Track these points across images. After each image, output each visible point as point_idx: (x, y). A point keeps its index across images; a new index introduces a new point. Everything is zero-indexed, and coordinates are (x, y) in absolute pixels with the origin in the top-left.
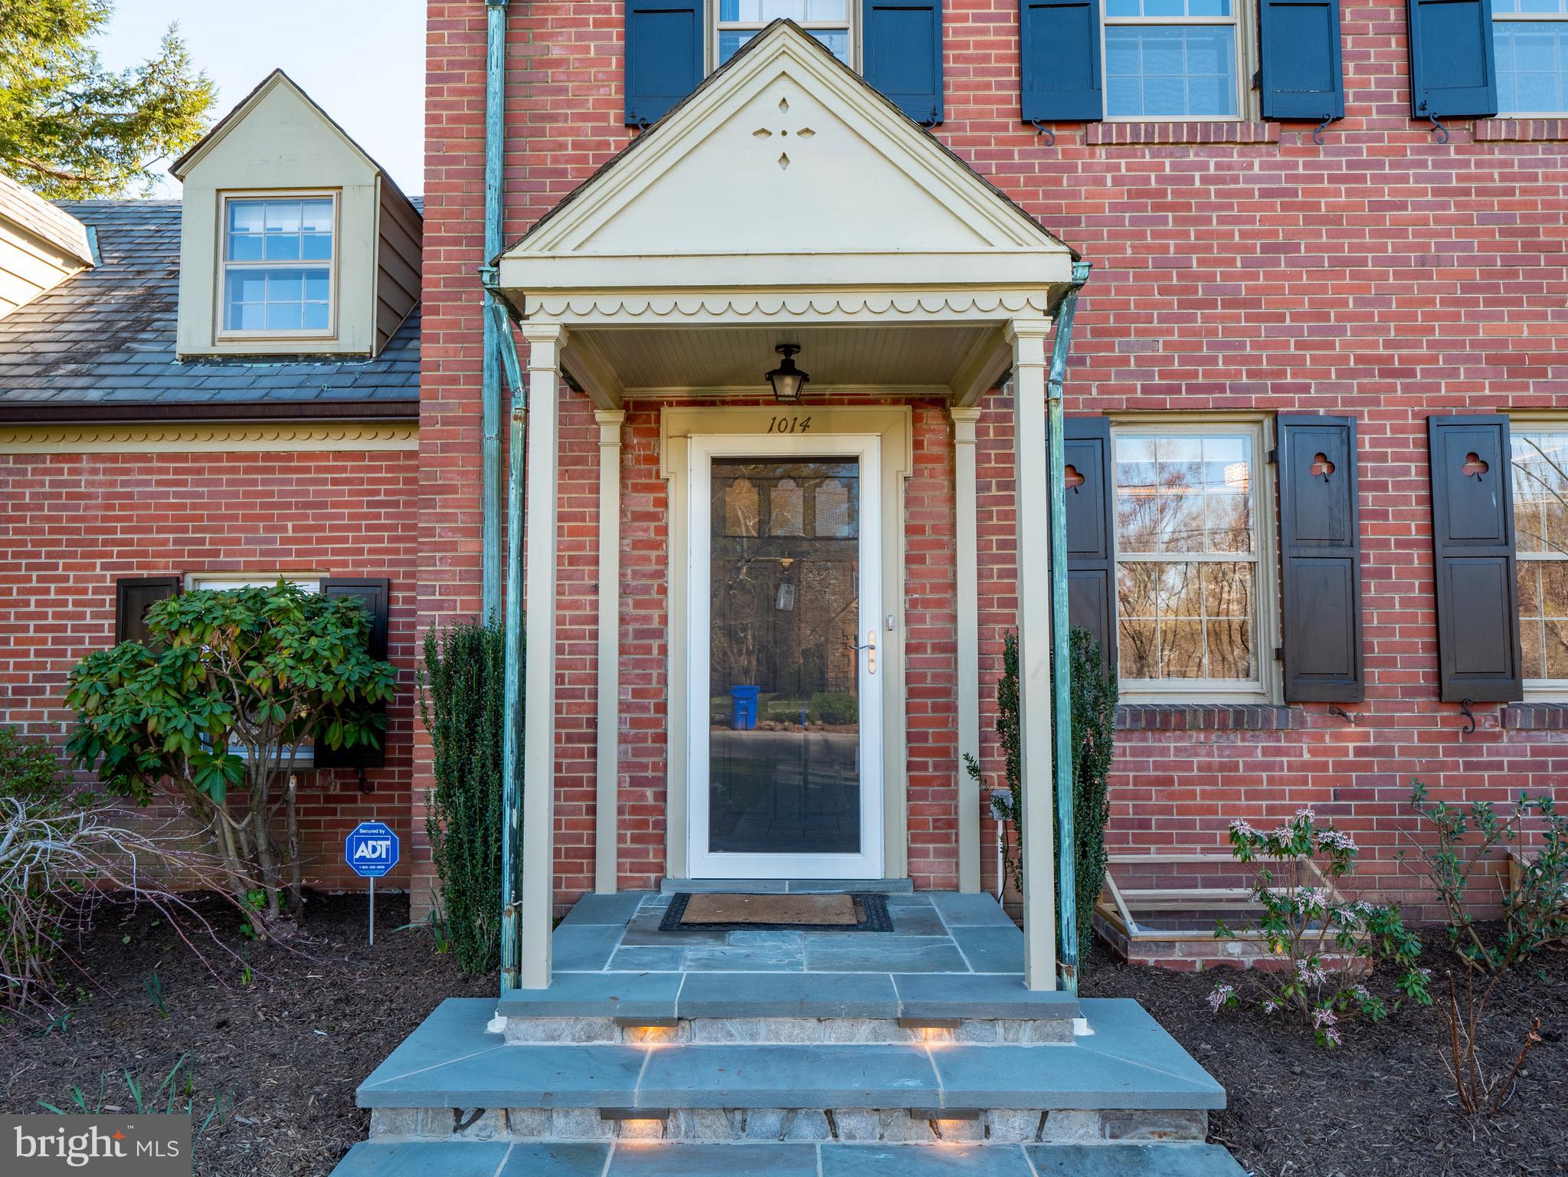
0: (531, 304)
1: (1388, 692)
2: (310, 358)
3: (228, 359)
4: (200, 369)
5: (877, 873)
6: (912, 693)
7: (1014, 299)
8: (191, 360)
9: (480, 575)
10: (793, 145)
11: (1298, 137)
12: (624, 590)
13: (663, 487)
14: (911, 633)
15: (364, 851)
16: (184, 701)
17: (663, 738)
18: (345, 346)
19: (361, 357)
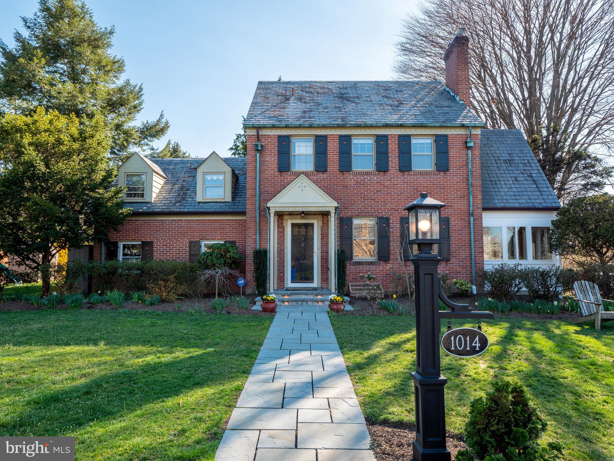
0: (271, 209)
1: (394, 259)
2: (220, 202)
3: (205, 202)
4: (201, 204)
5: (316, 286)
6: (322, 259)
7: (331, 208)
8: (199, 203)
9: (256, 241)
10: (303, 188)
11: (382, 174)
12: (278, 243)
13: (284, 228)
14: (322, 250)
15: (240, 282)
16: (218, 259)
17: (284, 266)
18: (226, 200)
19: (229, 202)
